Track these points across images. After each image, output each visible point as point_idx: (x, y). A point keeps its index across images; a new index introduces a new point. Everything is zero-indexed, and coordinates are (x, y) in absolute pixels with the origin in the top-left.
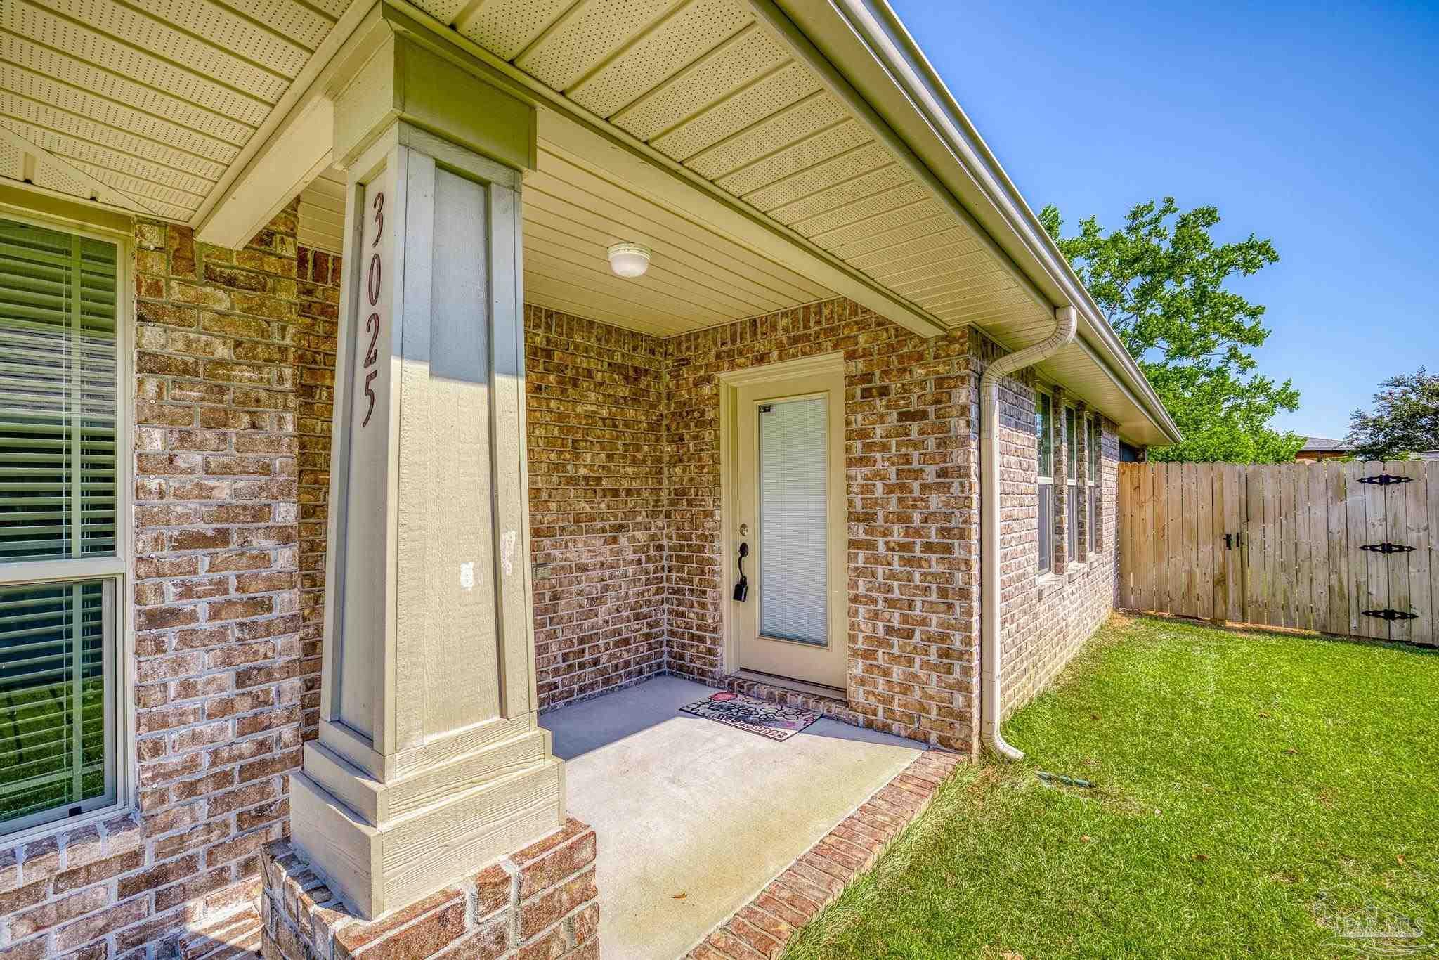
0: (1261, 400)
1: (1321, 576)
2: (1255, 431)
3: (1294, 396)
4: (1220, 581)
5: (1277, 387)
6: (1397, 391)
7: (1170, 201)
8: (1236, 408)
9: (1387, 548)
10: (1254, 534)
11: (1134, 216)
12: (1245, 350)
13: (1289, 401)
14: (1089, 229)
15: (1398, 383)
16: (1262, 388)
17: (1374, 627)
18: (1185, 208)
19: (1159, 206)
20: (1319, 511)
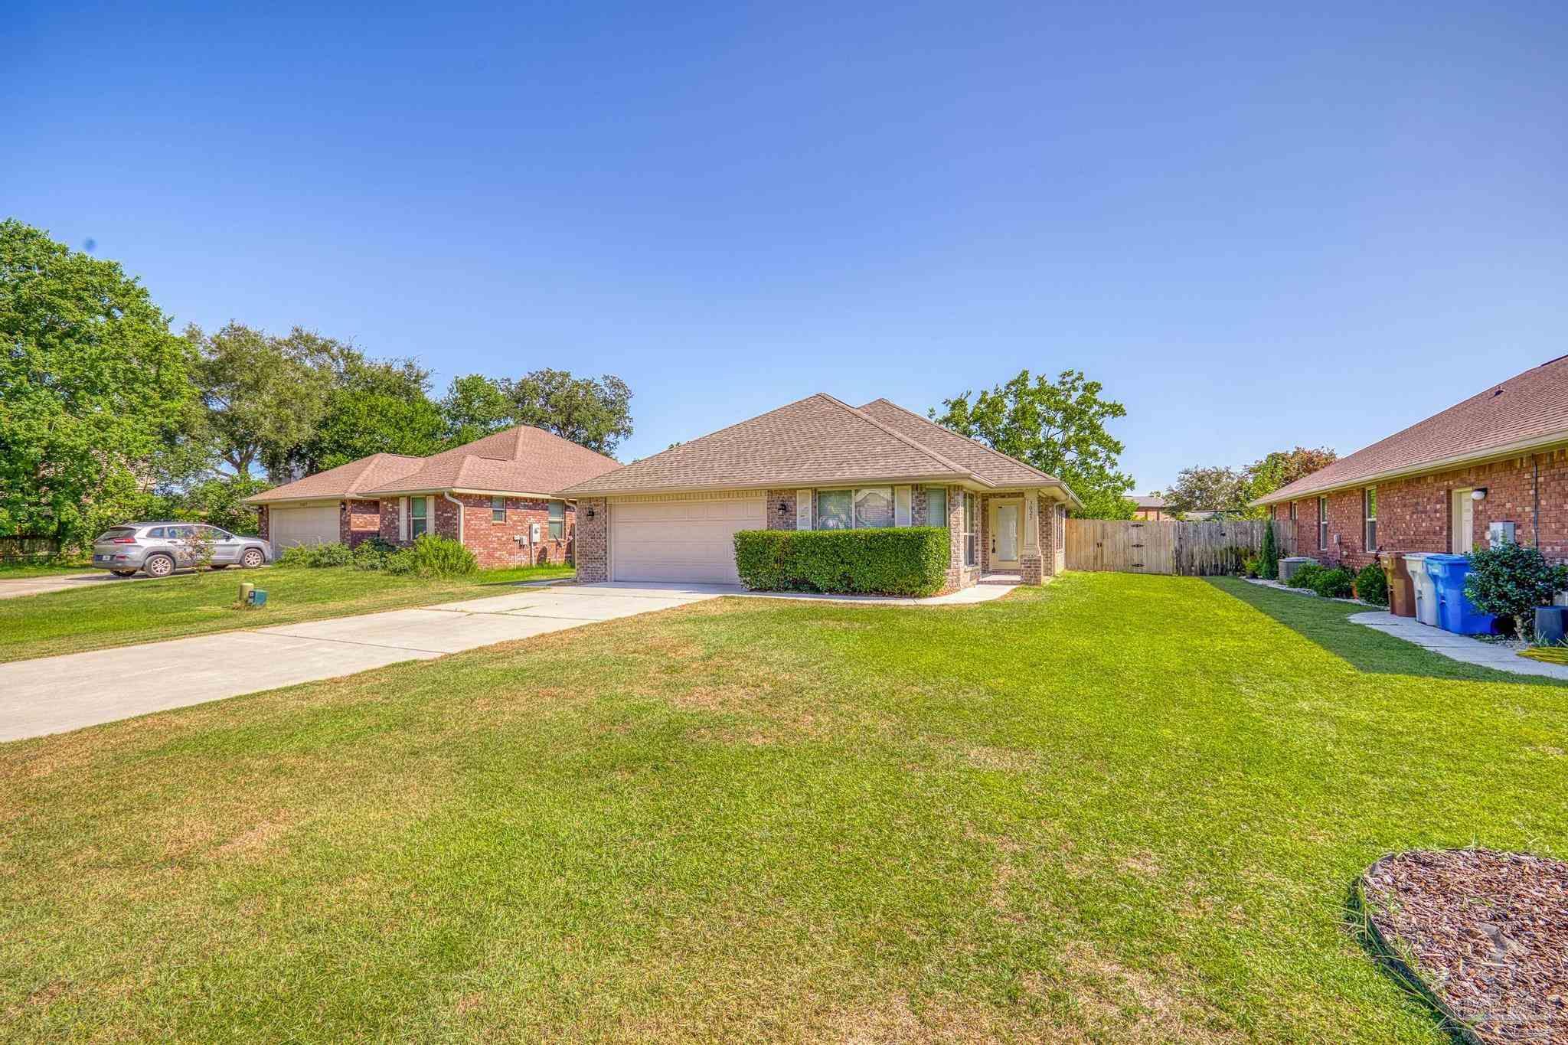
0: (1119, 484)
1: (1122, 555)
2: (1117, 499)
3: (1133, 482)
4: (1096, 558)
5: (1125, 478)
6: (1187, 476)
7: (1081, 374)
8: (1108, 487)
9: (1138, 546)
10: (1105, 543)
11: (1064, 376)
12: (1113, 456)
13: (1130, 485)
14: (1041, 380)
15: (1187, 472)
16: (1119, 478)
17: (1135, 569)
18: (1088, 380)
19: (1075, 375)
20: (1121, 534)
